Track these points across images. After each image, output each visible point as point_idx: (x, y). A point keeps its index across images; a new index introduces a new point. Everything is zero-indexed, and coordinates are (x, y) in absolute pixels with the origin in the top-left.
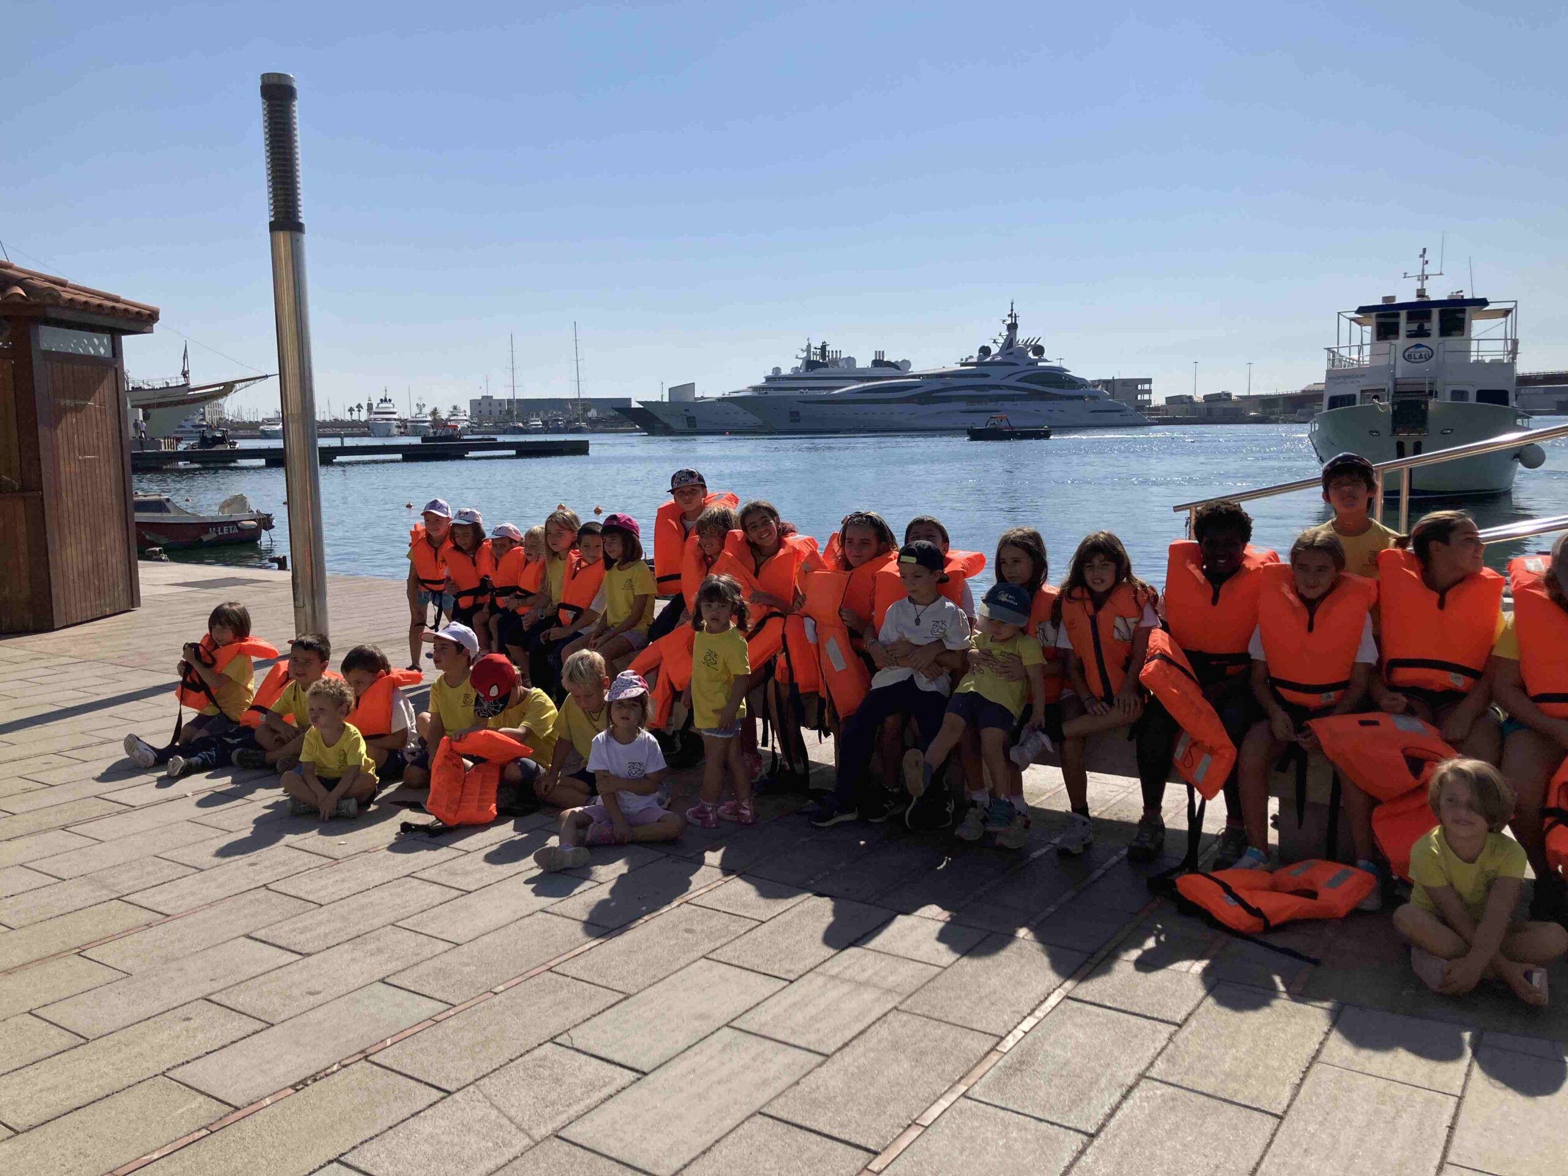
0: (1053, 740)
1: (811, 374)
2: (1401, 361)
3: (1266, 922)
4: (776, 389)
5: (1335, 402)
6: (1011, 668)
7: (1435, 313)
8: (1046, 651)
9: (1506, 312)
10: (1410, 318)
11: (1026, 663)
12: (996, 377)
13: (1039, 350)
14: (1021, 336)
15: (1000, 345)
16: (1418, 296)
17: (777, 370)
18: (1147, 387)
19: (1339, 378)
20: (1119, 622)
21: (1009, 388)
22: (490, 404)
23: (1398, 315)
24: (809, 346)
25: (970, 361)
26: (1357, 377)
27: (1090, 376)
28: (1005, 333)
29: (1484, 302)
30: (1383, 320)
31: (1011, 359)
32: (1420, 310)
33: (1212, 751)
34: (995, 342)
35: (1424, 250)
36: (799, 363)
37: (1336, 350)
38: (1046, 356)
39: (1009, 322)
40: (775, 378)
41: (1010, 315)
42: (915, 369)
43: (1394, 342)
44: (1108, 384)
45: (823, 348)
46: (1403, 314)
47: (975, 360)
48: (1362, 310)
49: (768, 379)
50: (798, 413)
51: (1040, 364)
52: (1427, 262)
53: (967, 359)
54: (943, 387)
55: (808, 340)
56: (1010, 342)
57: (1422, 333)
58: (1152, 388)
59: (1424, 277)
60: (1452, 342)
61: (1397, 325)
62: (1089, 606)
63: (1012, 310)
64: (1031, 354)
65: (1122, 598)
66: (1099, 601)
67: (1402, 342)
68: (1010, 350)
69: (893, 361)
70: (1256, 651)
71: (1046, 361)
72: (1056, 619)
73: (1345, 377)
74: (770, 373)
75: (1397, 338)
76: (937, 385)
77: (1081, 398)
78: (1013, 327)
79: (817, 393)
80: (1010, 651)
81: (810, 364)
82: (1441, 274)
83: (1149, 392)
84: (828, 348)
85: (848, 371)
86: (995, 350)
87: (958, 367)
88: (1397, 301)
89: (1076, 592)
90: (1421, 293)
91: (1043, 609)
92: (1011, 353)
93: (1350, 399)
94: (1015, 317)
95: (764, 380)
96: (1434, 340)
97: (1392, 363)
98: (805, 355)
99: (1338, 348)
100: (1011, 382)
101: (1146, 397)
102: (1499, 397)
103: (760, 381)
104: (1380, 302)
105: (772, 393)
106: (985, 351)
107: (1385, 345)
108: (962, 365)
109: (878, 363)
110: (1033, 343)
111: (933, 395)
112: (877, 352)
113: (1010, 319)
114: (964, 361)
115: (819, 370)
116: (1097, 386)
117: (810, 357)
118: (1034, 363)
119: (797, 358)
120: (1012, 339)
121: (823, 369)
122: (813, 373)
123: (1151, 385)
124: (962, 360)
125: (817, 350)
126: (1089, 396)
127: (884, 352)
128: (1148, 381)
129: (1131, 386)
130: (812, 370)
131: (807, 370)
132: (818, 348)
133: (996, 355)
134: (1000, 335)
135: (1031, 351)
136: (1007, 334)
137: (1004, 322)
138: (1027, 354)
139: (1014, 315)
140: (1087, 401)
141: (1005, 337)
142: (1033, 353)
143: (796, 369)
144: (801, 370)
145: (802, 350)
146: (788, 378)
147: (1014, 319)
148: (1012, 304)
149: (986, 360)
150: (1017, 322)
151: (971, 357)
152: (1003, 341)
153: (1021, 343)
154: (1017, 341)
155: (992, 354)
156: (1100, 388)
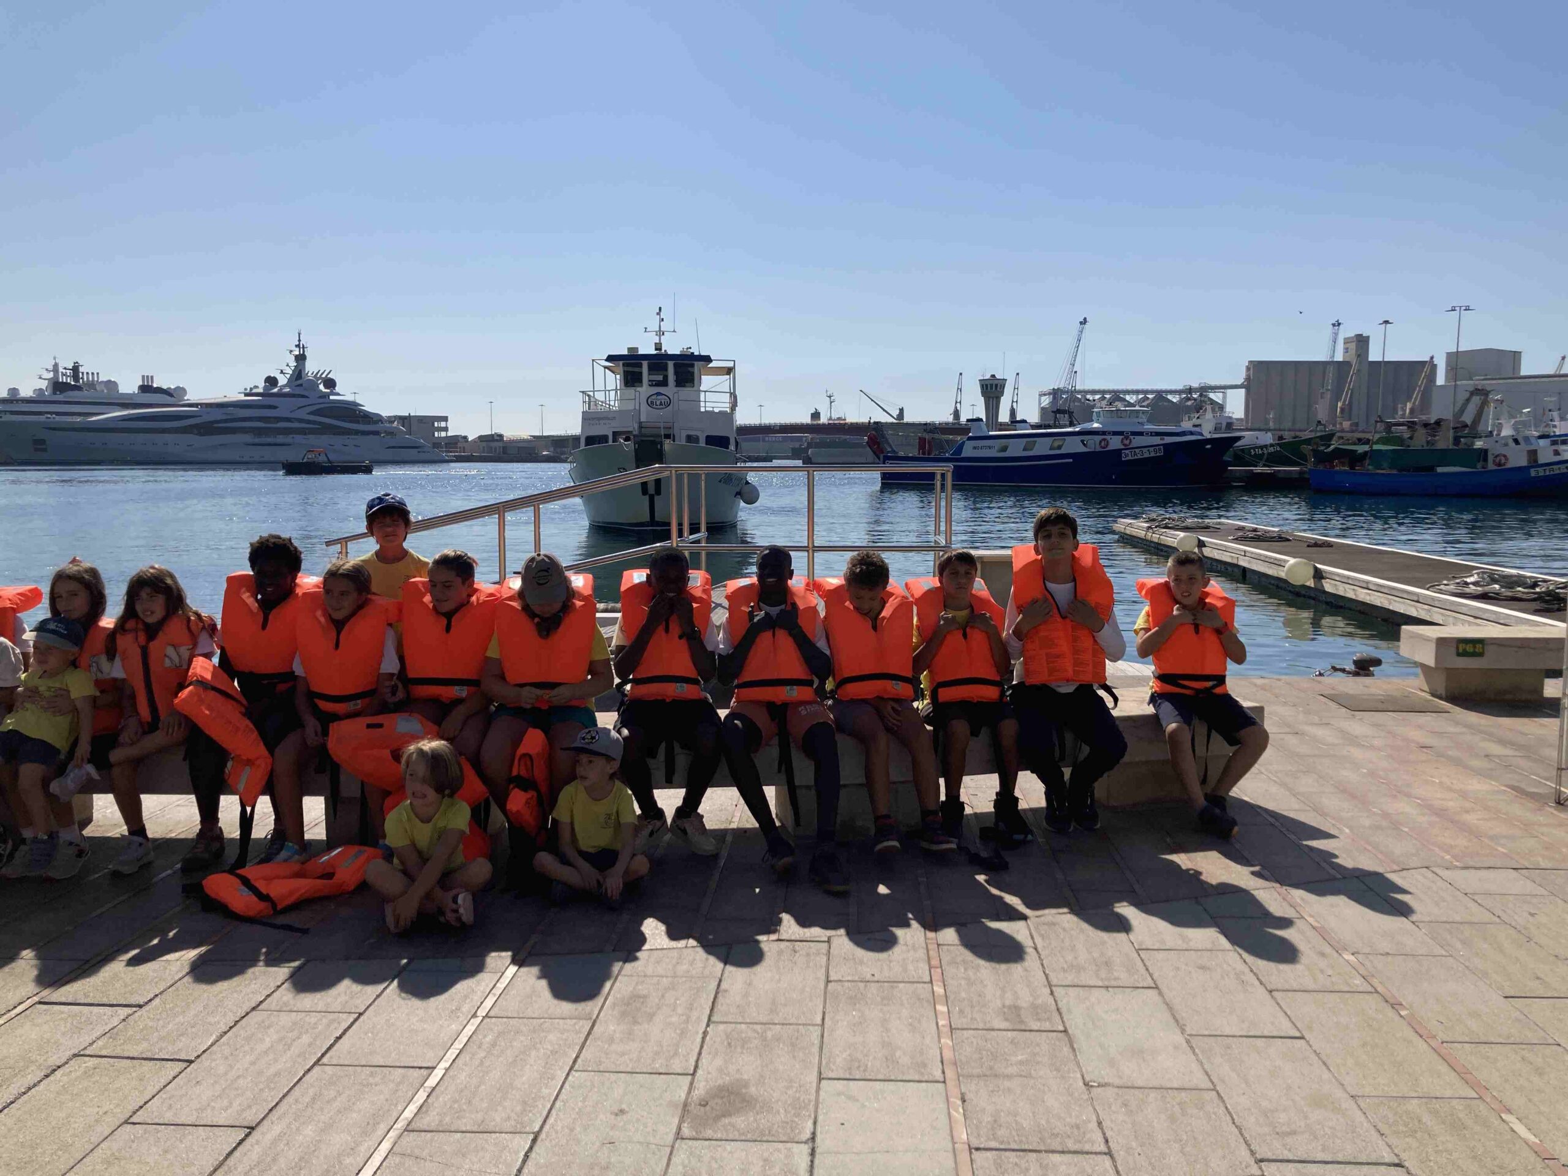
0: (98, 768)
1: (60, 397)
2: (644, 407)
3: (274, 904)
4: (12, 413)
5: (590, 440)
6: (59, 702)
7: (671, 365)
8: (98, 683)
9: (729, 371)
10: (652, 369)
11: (74, 695)
12: (285, 409)
13: (330, 383)
14: (311, 367)
15: (288, 376)
16: (656, 349)
17: (13, 391)
18: (443, 424)
19: (593, 419)
20: (170, 651)
21: (300, 421)
23: (640, 366)
24: (56, 366)
25: (255, 391)
26: (608, 419)
27: (385, 413)
28: (293, 364)
29: (707, 359)
30: (626, 369)
31: (298, 391)
32: (659, 361)
33: (249, 762)
34: (282, 372)
35: (660, 309)
36: (43, 384)
37: (591, 394)
38: (338, 389)
39: (297, 353)
40: (12, 401)
41: (298, 346)
42: (192, 396)
43: (638, 389)
44: (403, 420)
45: (75, 369)
46: (645, 364)
47: (260, 390)
48: (610, 358)
50: (43, 442)
51: (332, 397)
52: (663, 320)
53: (251, 389)
54: (224, 417)
55: (55, 358)
56: (298, 374)
57: (664, 383)
58: (449, 426)
59: (660, 333)
60: (685, 392)
61: (641, 373)
62: (142, 638)
63: (299, 341)
64: (321, 387)
65: (175, 629)
66: (152, 631)
67: (645, 390)
68: (299, 382)
69: (165, 387)
70: (298, 669)
71: (338, 394)
72: (111, 652)
73: (599, 419)
75: (642, 386)
76: (218, 415)
77: (377, 433)
78: (301, 358)
79: (69, 419)
80: (58, 685)
81: (58, 386)
82: (674, 331)
83: (446, 429)
84: (81, 369)
85: (110, 396)
86: (282, 380)
87: (242, 397)
88: (640, 352)
89: (130, 625)
90: (658, 347)
91: (96, 643)
92: (301, 385)
93: (603, 439)
94: (303, 348)
96: (671, 390)
97: (637, 408)
98: (51, 375)
99: (594, 391)
100: (302, 414)
101: (443, 434)
102: (720, 442)
104: (625, 352)
106: (271, 381)
107: (631, 391)
108: (246, 395)
109: (146, 388)
110: (324, 376)
111: (216, 425)
112: (143, 377)
113: (298, 349)
114: (248, 391)
115: (71, 393)
116: (394, 422)
117: (58, 378)
118: (326, 396)
119: (40, 378)
120: (300, 371)
121: (76, 393)
122: (61, 396)
123: (449, 423)
124: (246, 389)
125: (64, 371)
126: (385, 432)
127: (152, 377)
128: (445, 419)
129: (428, 423)
130: (61, 392)
131: (55, 393)
132: (68, 369)
133: (283, 386)
134: (288, 365)
135: (322, 384)
136: (296, 365)
137: (291, 352)
138: (318, 387)
139: (301, 346)
140: (383, 437)
141: (293, 368)
142: (325, 386)
143: (39, 391)
144: (46, 393)
145: (47, 369)
146: (29, 400)
147: (302, 350)
148: (299, 334)
149: (273, 390)
150: (306, 353)
151: (256, 387)
152: (291, 372)
153: (310, 375)
154: (307, 373)
155: (279, 385)
156: (396, 424)
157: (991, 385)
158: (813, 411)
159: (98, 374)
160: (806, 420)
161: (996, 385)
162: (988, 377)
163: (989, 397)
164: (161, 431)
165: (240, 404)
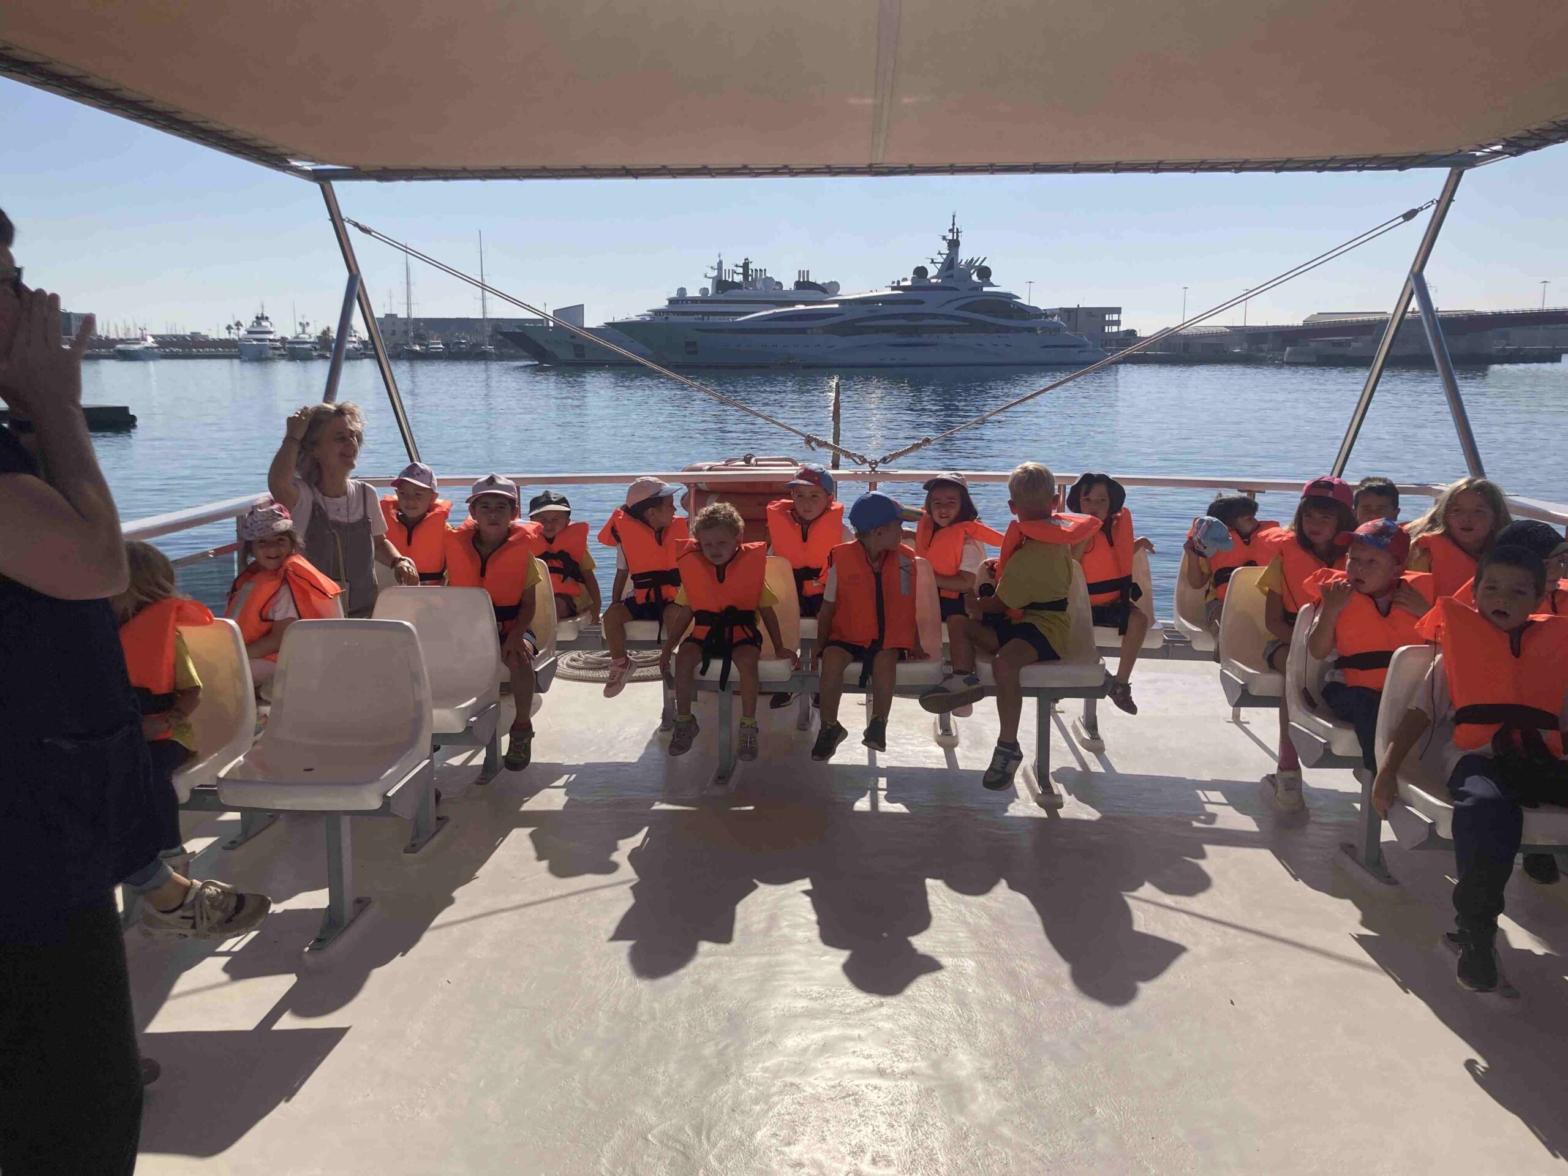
1: (721, 297)
12: (932, 304)
13: (984, 273)
14: (964, 255)
15: (939, 266)
17: (682, 291)
18: (1115, 317)
21: (947, 317)
22: (394, 323)
24: (720, 263)
25: (902, 284)
27: (1044, 306)
28: (945, 250)
31: (951, 283)
34: (932, 262)
36: (709, 285)
38: (992, 279)
39: (951, 238)
40: (680, 301)
41: (951, 231)
42: (849, 291)
44: (1069, 314)
45: (746, 266)
47: (908, 283)
49: (672, 301)
50: (694, 344)
51: (985, 289)
53: (898, 282)
54: (869, 315)
56: (950, 263)
58: (1122, 319)
63: (954, 224)
64: (975, 278)
68: (950, 272)
69: (819, 282)
71: (992, 285)
74: (674, 294)
76: (859, 312)
77: (1030, 330)
78: (954, 245)
79: (717, 319)
81: (721, 284)
83: (1118, 323)
84: (751, 266)
85: (772, 292)
86: (932, 271)
87: (889, 292)
92: (952, 276)
94: (957, 232)
95: (667, 303)
98: (715, 273)
100: (949, 310)
101: (1115, 329)
103: (663, 304)
105: (673, 319)
106: (921, 272)
108: (893, 288)
110: (977, 264)
111: (856, 324)
112: (800, 271)
113: (951, 234)
114: (895, 285)
115: (730, 292)
116: (1053, 316)
117: (721, 276)
118: (978, 288)
119: (706, 276)
120: (953, 258)
121: (737, 291)
122: (723, 295)
123: (1122, 316)
124: (893, 282)
125: (735, 268)
126: (1042, 328)
127: (808, 272)
128: (1118, 311)
129: (1098, 316)
130: (723, 291)
131: (717, 292)
132: (737, 266)
133: (933, 278)
134: (939, 253)
135: (976, 273)
136: (947, 252)
137: (944, 238)
138: (970, 277)
139: (955, 231)
140: (1037, 334)
141: (945, 256)
142: (978, 275)
143: (704, 291)
144: (710, 292)
145: (712, 268)
146: (694, 300)
147: (955, 234)
148: (954, 216)
149: (923, 283)
150: (959, 239)
151: (905, 279)
152: (942, 261)
153: (963, 263)
154: (959, 261)
155: (928, 277)
156: (1056, 318)
159: (765, 270)
164: (803, 331)
165: (885, 300)
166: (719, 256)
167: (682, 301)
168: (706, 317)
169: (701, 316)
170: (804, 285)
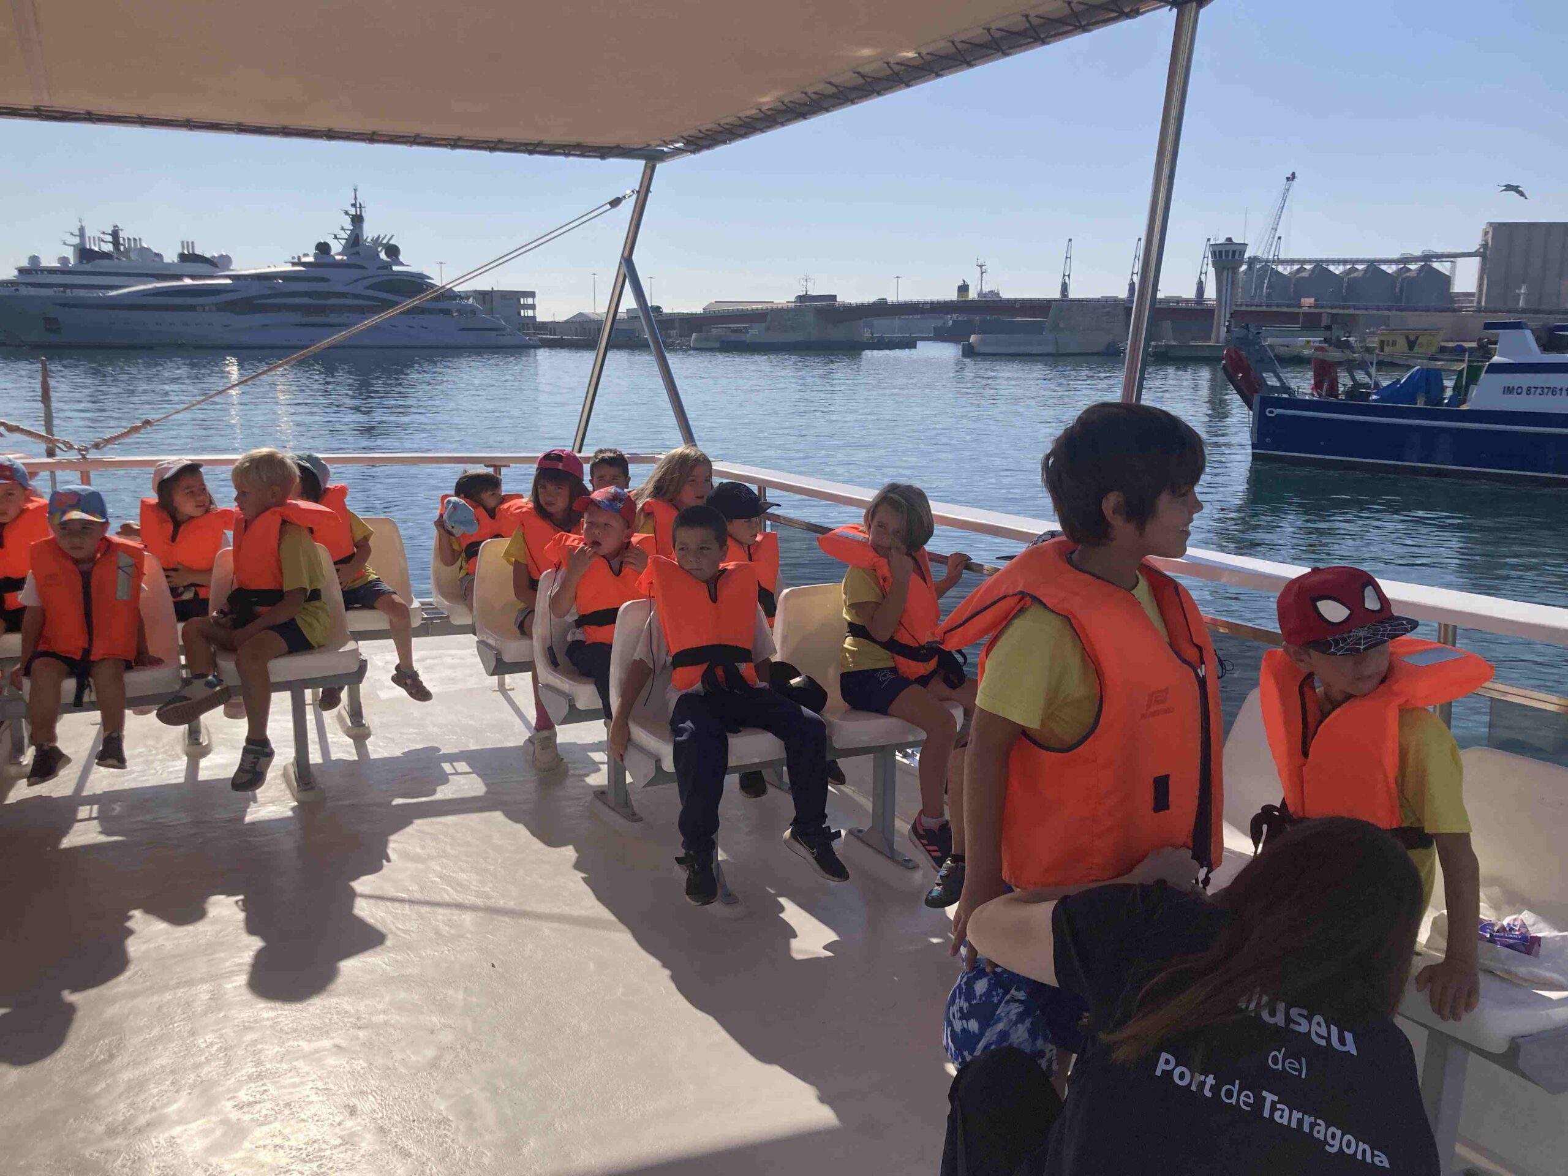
1: (87, 267)
4: (32, 285)
12: (339, 282)
13: (393, 251)
14: (369, 232)
15: (343, 242)
17: (34, 259)
18: (530, 301)
21: (356, 296)
24: (82, 231)
25: (304, 260)
27: (459, 288)
28: (348, 225)
31: (356, 260)
34: (336, 237)
36: (70, 254)
38: (401, 258)
39: (354, 213)
40: (32, 271)
41: (354, 205)
44: (484, 297)
45: (115, 234)
47: (311, 259)
49: (22, 271)
50: (56, 320)
51: (395, 268)
53: (299, 258)
54: (268, 292)
56: (355, 240)
58: (536, 303)
63: (356, 199)
64: (383, 256)
68: (355, 249)
69: (208, 255)
71: (402, 264)
74: (25, 263)
76: (256, 289)
77: (447, 312)
78: (357, 220)
79: (82, 293)
81: (85, 254)
83: (533, 307)
84: (121, 234)
86: (336, 247)
87: (289, 268)
92: (358, 253)
94: (360, 207)
95: (16, 273)
98: (77, 240)
100: (359, 288)
101: (530, 313)
103: (11, 274)
105: (24, 291)
106: (323, 248)
108: (294, 264)
109: (185, 256)
110: (384, 242)
111: (256, 302)
112: (182, 242)
113: (354, 209)
114: (296, 260)
115: (98, 262)
116: (468, 298)
117: (85, 244)
118: (386, 266)
119: (65, 244)
120: (357, 235)
121: (105, 262)
123: (536, 299)
124: (293, 258)
125: (102, 236)
126: (458, 311)
127: (193, 243)
128: (532, 294)
129: (512, 300)
130: (89, 261)
131: (81, 262)
132: (104, 233)
133: (339, 254)
134: (343, 229)
135: (383, 251)
136: (351, 228)
137: (346, 213)
138: (378, 255)
139: (358, 205)
140: (453, 317)
141: (348, 232)
142: (386, 254)
143: (64, 260)
144: (72, 262)
145: (72, 234)
146: (51, 271)
147: (358, 210)
148: (355, 191)
149: (325, 259)
150: (363, 214)
151: (306, 255)
152: (346, 237)
153: (369, 240)
154: (365, 238)
155: (332, 253)
156: (471, 301)
157: (1227, 252)
158: (961, 283)
159: (140, 239)
160: (952, 295)
161: (1234, 252)
162: (1222, 240)
163: (1224, 268)
164: (192, 308)
165: (286, 276)
166: (80, 221)
167: (36, 271)
168: (68, 291)
169: (62, 289)
170: (189, 258)
